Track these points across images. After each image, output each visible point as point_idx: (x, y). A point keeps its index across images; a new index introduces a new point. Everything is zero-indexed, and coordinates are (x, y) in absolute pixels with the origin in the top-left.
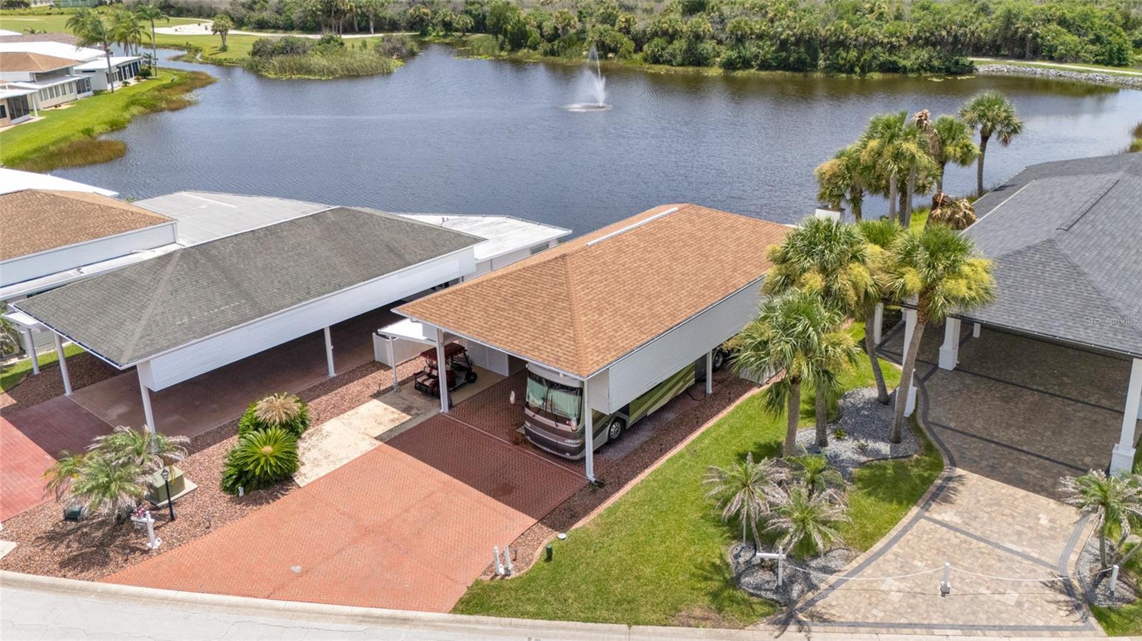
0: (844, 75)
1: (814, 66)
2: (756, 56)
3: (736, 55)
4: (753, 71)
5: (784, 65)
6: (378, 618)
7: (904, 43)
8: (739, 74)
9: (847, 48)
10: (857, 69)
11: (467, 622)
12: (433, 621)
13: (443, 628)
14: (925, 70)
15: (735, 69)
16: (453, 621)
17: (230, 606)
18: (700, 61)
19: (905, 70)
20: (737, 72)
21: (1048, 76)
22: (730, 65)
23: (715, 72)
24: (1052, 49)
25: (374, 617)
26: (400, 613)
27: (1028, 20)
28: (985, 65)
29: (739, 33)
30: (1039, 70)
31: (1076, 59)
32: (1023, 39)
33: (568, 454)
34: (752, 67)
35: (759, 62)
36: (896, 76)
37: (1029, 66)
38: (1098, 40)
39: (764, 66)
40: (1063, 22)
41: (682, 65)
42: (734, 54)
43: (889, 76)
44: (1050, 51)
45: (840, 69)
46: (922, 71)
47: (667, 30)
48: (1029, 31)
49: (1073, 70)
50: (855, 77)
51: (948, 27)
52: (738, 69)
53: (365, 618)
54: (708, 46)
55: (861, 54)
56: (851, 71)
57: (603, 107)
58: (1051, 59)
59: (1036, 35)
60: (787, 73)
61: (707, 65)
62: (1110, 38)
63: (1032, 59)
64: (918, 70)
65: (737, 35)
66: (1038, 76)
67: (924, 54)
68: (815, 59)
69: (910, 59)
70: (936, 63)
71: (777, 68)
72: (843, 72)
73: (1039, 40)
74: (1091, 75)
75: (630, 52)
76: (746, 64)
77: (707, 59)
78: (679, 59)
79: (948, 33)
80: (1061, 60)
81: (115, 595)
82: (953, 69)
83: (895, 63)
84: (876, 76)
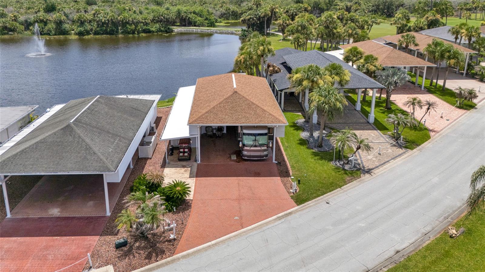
0: (131, 35)
1: (117, 32)
2: (92, 30)
3: (83, 29)
4: (92, 36)
5: (106, 33)
6: (282, 216)
7: (150, 22)
8: (86, 37)
9: (130, 25)
10: (136, 32)
11: (305, 206)
12: (297, 210)
13: (303, 210)
14: (159, 31)
15: (84, 35)
16: (302, 207)
17: (235, 236)
18: (65, 33)
19: (153, 32)
20: (85, 36)
21: (198, 32)
22: (80, 34)
23: (73, 37)
24: (195, 22)
25: (280, 217)
26: (285, 212)
27: (186, 12)
28: (176, 29)
29: (82, 20)
30: (194, 30)
31: (203, 25)
32: (185, 19)
33: (265, 157)
34: (91, 34)
35: (93, 32)
36: (150, 34)
37: (191, 29)
38: (206, 19)
39: (96, 33)
40: (194, 13)
41: (55, 35)
42: (82, 29)
43: (148, 34)
44: (194, 23)
45: (129, 33)
46: (158, 32)
47: (43, 19)
48: (187, 16)
49: (205, 29)
50: (136, 36)
51: (163, 15)
52: (85, 35)
53: (280, 218)
54: (67, 26)
55: (136, 26)
56: (133, 33)
57: (44, 55)
58: (195, 26)
59: (189, 17)
60: (108, 36)
61: (69, 34)
62: (210, 18)
63: (189, 26)
64: (157, 32)
65: (81, 21)
66: (194, 32)
67: (157, 25)
68: (118, 29)
69: (154, 28)
70: (162, 29)
71: (103, 34)
72: (130, 34)
73: (191, 20)
74: (212, 31)
75: (23, 31)
76: (88, 33)
77: (68, 32)
78: (53, 32)
79: (164, 17)
80: (198, 26)
81: (188, 255)
82: (168, 31)
83: (149, 29)
84: (144, 35)
